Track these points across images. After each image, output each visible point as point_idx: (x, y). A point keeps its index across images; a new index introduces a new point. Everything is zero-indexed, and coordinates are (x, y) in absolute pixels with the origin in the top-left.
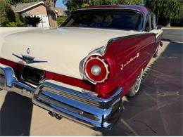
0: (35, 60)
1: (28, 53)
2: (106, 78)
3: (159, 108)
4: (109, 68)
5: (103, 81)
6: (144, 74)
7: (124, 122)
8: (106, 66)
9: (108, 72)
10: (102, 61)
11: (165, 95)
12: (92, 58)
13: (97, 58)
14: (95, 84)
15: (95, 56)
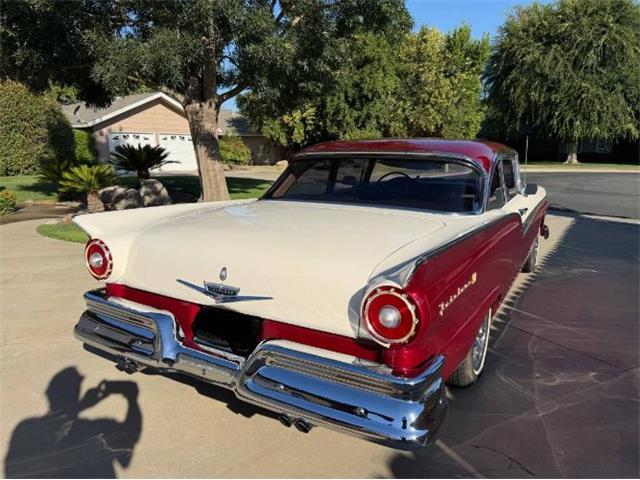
0: (240, 294)
1: (223, 278)
2: (412, 332)
3: (540, 415)
4: (417, 311)
5: (404, 339)
6: (495, 323)
7: (449, 451)
8: (411, 308)
9: (415, 321)
10: (403, 297)
11: (558, 381)
12: (380, 293)
13: (392, 292)
14: (388, 346)
15: (388, 288)
